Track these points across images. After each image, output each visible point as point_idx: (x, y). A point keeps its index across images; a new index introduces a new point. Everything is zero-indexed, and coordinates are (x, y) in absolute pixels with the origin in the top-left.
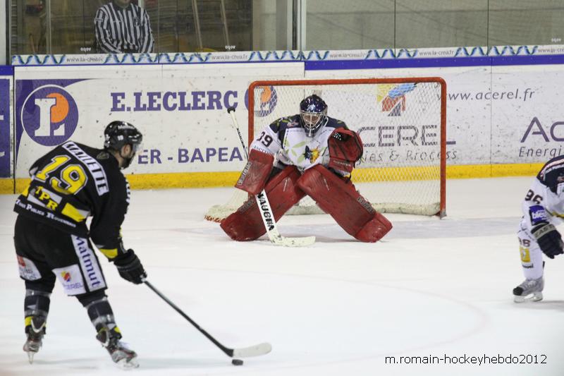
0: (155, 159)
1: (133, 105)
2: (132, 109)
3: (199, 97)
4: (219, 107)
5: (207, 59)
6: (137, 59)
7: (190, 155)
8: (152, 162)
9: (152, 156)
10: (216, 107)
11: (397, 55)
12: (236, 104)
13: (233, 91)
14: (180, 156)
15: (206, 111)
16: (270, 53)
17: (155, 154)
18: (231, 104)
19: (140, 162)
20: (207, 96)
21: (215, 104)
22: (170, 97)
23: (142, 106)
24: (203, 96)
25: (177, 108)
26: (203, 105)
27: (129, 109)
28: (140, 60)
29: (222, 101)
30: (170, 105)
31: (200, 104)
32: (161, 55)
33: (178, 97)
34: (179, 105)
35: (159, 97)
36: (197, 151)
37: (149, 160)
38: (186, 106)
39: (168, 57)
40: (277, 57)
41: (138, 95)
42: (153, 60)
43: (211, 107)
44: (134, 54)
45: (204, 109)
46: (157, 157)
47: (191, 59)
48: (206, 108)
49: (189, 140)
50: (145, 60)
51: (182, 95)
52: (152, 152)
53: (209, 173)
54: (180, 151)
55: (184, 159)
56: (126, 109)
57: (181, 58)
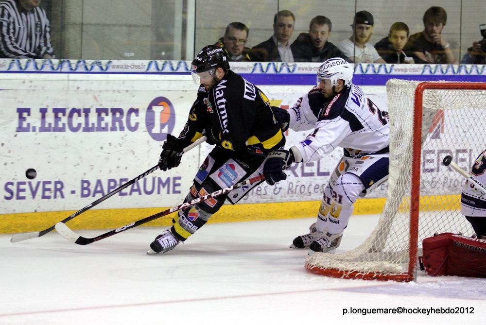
0: (58, 193)
1: (38, 125)
2: (37, 129)
3: (103, 115)
4: (122, 129)
5: (107, 68)
6: (39, 66)
7: (92, 188)
8: (55, 197)
9: (56, 190)
10: (118, 129)
11: (278, 70)
12: (137, 124)
13: (135, 108)
14: (83, 189)
15: (109, 133)
16: (167, 63)
17: (59, 186)
18: (133, 125)
19: (44, 197)
20: (110, 114)
21: (117, 124)
22: (76, 115)
23: (47, 126)
24: (107, 115)
25: (81, 129)
26: (107, 124)
27: (34, 129)
28: (42, 67)
29: (124, 119)
30: (75, 125)
31: (103, 125)
32: (64, 61)
33: (83, 114)
34: (83, 126)
35: (64, 115)
36: (99, 182)
37: (52, 195)
38: (90, 126)
39: (70, 65)
40: (172, 68)
41: (43, 111)
42: (55, 67)
43: (114, 129)
44: (37, 60)
45: (107, 130)
46: (60, 190)
47: (92, 67)
48: (109, 129)
49: (92, 169)
50: (47, 68)
51: (87, 111)
52: (56, 183)
53: (110, 210)
54: (83, 182)
55: (86, 192)
56: (31, 129)
57: (83, 67)
